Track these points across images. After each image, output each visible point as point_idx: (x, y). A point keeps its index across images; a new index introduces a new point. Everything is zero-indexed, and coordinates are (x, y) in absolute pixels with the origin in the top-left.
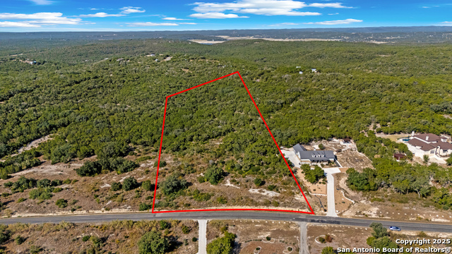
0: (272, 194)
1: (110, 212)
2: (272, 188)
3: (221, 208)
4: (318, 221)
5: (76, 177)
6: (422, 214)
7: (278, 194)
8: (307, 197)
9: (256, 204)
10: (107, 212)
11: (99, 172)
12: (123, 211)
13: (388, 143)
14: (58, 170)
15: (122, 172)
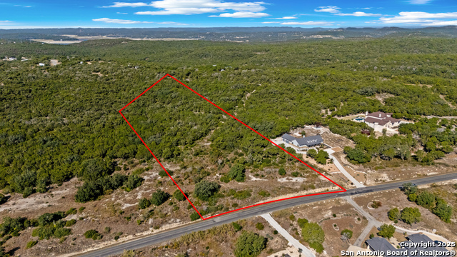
0: (300, 180)
1: (160, 230)
2: (295, 175)
3: (268, 200)
4: (356, 193)
5: (77, 205)
6: (418, 172)
7: (306, 179)
8: (328, 177)
9: (297, 191)
10: (157, 231)
11: (102, 193)
12: (175, 225)
13: (351, 123)
14: (39, 203)
15: (132, 188)
